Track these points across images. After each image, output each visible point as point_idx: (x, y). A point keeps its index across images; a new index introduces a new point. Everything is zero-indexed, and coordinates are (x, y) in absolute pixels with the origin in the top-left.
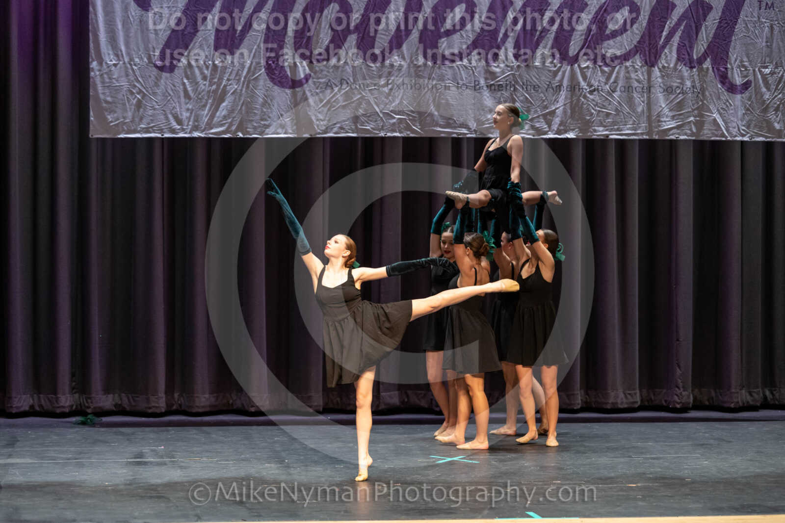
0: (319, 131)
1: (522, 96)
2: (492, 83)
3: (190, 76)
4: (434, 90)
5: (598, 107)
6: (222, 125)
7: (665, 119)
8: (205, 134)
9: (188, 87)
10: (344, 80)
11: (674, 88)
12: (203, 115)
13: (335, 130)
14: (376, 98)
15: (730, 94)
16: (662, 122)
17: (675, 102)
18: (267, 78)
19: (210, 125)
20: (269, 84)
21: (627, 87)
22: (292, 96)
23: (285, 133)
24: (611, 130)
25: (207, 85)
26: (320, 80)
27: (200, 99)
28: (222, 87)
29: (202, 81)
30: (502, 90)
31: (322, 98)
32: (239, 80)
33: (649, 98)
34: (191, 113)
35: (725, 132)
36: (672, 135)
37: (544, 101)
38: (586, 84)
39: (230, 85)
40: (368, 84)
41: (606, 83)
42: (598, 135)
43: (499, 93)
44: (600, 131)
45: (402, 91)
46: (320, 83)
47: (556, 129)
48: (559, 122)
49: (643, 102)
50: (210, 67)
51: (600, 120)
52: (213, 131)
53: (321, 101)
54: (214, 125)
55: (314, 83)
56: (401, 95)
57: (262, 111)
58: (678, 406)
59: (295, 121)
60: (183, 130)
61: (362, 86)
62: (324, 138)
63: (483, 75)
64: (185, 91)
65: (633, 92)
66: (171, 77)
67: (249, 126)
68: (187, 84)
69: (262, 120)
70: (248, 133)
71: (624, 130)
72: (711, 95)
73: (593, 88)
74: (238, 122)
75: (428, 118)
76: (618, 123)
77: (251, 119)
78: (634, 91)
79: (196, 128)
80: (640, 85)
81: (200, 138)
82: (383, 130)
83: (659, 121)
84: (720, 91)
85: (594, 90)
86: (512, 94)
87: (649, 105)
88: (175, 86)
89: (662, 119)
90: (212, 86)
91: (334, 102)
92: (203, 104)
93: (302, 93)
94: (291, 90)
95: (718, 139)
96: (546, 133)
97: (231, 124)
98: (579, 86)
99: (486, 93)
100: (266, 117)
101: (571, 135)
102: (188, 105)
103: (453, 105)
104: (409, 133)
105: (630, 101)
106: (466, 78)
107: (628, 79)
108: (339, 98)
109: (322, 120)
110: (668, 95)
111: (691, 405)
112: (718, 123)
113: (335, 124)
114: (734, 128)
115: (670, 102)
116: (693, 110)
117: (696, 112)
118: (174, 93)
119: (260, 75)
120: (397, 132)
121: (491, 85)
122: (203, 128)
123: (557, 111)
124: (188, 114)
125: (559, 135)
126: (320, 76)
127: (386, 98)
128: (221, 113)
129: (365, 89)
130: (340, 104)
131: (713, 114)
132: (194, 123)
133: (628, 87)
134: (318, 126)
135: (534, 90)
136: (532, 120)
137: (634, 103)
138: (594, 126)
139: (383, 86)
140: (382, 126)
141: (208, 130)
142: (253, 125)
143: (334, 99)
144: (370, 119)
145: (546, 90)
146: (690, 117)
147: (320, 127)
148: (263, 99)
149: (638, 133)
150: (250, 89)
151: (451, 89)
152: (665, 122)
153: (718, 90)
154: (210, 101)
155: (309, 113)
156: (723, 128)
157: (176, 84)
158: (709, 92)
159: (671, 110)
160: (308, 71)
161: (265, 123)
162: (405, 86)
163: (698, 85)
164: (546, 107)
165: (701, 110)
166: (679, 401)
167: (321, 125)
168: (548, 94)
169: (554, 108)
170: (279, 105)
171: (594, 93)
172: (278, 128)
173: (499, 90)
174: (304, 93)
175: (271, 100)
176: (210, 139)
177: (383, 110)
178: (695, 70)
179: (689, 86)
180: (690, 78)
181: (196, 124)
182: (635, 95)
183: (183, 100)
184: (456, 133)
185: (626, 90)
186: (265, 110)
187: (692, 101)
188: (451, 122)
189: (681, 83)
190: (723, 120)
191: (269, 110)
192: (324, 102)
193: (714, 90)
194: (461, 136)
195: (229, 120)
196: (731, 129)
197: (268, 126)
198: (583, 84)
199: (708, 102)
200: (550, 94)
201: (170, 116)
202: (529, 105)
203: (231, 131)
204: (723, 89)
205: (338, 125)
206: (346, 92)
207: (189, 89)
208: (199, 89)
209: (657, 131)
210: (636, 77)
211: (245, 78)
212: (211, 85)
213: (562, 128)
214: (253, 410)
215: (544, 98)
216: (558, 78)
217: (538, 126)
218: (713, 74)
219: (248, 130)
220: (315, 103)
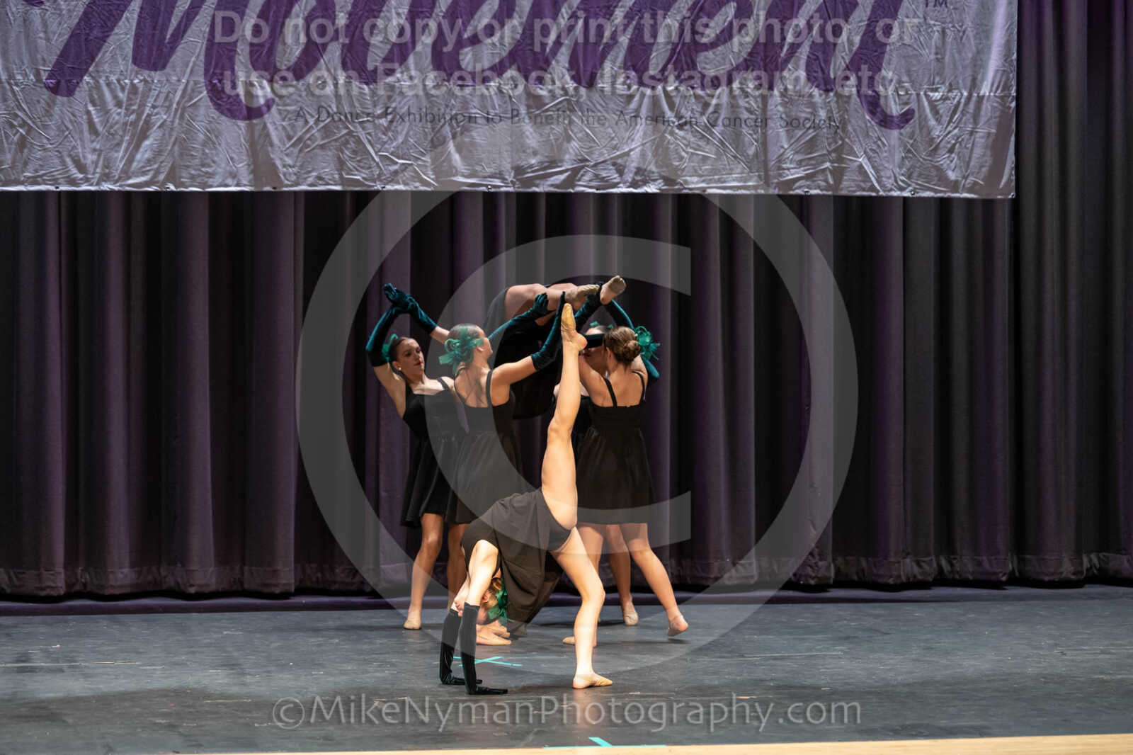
0: (286, 182)
1: (581, 132)
2: (538, 112)
3: (98, 102)
4: (454, 122)
5: (691, 148)
6: (144, 173)
7: (788, 165)
8: (120, 186)
9: (94, 117)
10: (323, 107)
11: (801, 121)
12: (117, 158)
13: (310, 180)
14: (369, 134)
15: (883, 129)
16: (784, 169)
17: (803, 142)
18: (210, 104)
19: (126, 174)
20: (214, 113)
21: (732, 120)
22: (247, 131)
23: (238, 185)
24: (710, 181)
25: (123, 114)
26: (289, 108)
27: (112, 134)
28: (144, 117)
29: (115, 109)
30: (552, 123)
31: (291, 133)
32: (169, 107)
33: (765, 135)
34: (99, 156)
35: (876, 185)
36: (800, 187)
37: (613, 139)
38: (673, 115)
39: (157, 114)
40: (358, 114)
41: (702, 114)
42: (690, 189)
43: (548, 127)
44: (693, 183)
45: (408, 124)
46: (288, 112)
47: (630, 180)
48: (635, 170)
49: (756, 141)
50: (128, 87)
51: (693, 167)
52: (130, 182)
53: (290, 138)
54: (133, 173)
55: (280, 112)
56: (406, 129)
57: (204, 153)
58: (812, 582)
59: (252, 167)
60: (87, 180)
61: (349, 116)
62: (295, 192)
63: (523, 100)
64: (91, 123)
65: (741, 126)
66: (69, 102)
67: (184, 175)
68: (93, 112)
69: (203, 165)
70: (183, 185)
71: (729, 182)
72: (855, 130)
73: (684, 120)
74: (167, 169)
75: (445, 164)
76: (719, 171)
77: (189, 164)
78: (743, 125)
79: (106, 177)
80: (753, 117)
81: (112, 192)
82: (381, 181)
83: (780, 168)
84: (869, 125)
85: (686, 123)
86: (566, 130)
87: (764, 144)
88: (74, 115)
89: (784, 166)
90: (129, 116)
91: (309, 139)
92: (115, 142)
93: (262, 126)
94: (247, 122)
95: (865, 193)
96: (615, 185)
97: (157, 172)
98: (664, 117)
99: (528, 128)
100: (207, 161)
101: (651, 189)
102: (95, 144)
103: (480, 146)
104: (417, 184)
105: (737, 140)
106: (499, 105)
107: (734, 106)
108: (316, 134)
109: (290, 166)
110: (793, 131)
111: (831, 581)
112: (866, 172)
113: (310, 172)
114: (889, 178)
115: (797, 140)
116: (830, 153)
117: (833, 155)
118: (74, 126)
119: (201, 99)
120: (399, 184)
121: (536, 116)
122: (116, 178)
123: (632, 153)
124: (95, 157)
125: (636, 188)
126: (288, 101)
127: (384, 134)
128: (143, 155)
129: (354, 122)
130: (317, 143)
131: (858, 157)
132: (103, 169)
133: (735, 120)
134: (285, 175)
135: (599, 123)
136: (595, 165)
137: (743, 141)
138: (686, 176)
139: (380, 117)
140: (379, 175)
141: (124, 180)
142: (190, 174)
143: (308, 136)
144: (362, 164)
145: (617, 124)
146: (824, 162)
147: (287, 176)
148: (205, 135)
149: (750, 186)
150: (185, 121)
151: (479, 121)
152: (788, 169)
153: (865, 123)
154: (127, 138)
155: (272, 156)
156: (873, 179)
157: (78, 114)
158: (852, 126)
159: (797, 153)
160: (270, 95)
161: (209, 170)
162: (412, 117)
163: (836, 116)
164: (615, 148)
165: (840, 153)
166: (813, 575)
167: (290, 174)
168: (619, 129)
169: (627, 150)
170: (227, 144)
171: (686, 128)
172: (226, 178)
173: (548, 124)
174: (265, 127)
175: (217, 137)
176: (129, 193)
177: (379, 151)
178: (831, 94)
179: (823, 118)
180: (826, 106)
181: (107, 171)
182: (744, 131)
183: (86, 135)
184: (486, 186)
185: (732, 123)
186: (207, 151)
187: (827, 139)
188: (478, 168)
189: (812, 113)
190: (873, 167)
191: (214, 152)
192: (295, 139)
193: (860, 122)
194: (493, 190)
195: (156, 166)
196: (884, 179)
197: (211, 175)
198: (669, 114)
199: (851, 141)
200: (622, 130)
201: (68, 160)
202: (593, 145)
203: (158, 182)
204: (873, 123)
205: (314, 174)
206: (326, 125)
207: (96, 120)
208: (110, 121)
209: (777, 183)
210: (747, 105)
211: (178, 103)
212: (127, 115)
213: (638, 178)
214: (192, 590)
215: (613, 135)
216: (633, 105)
217: (604, 175)
218: (858, 100)
219: (182, 180)
220: (280, 141)
